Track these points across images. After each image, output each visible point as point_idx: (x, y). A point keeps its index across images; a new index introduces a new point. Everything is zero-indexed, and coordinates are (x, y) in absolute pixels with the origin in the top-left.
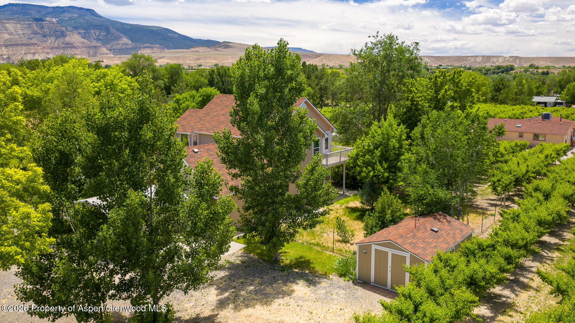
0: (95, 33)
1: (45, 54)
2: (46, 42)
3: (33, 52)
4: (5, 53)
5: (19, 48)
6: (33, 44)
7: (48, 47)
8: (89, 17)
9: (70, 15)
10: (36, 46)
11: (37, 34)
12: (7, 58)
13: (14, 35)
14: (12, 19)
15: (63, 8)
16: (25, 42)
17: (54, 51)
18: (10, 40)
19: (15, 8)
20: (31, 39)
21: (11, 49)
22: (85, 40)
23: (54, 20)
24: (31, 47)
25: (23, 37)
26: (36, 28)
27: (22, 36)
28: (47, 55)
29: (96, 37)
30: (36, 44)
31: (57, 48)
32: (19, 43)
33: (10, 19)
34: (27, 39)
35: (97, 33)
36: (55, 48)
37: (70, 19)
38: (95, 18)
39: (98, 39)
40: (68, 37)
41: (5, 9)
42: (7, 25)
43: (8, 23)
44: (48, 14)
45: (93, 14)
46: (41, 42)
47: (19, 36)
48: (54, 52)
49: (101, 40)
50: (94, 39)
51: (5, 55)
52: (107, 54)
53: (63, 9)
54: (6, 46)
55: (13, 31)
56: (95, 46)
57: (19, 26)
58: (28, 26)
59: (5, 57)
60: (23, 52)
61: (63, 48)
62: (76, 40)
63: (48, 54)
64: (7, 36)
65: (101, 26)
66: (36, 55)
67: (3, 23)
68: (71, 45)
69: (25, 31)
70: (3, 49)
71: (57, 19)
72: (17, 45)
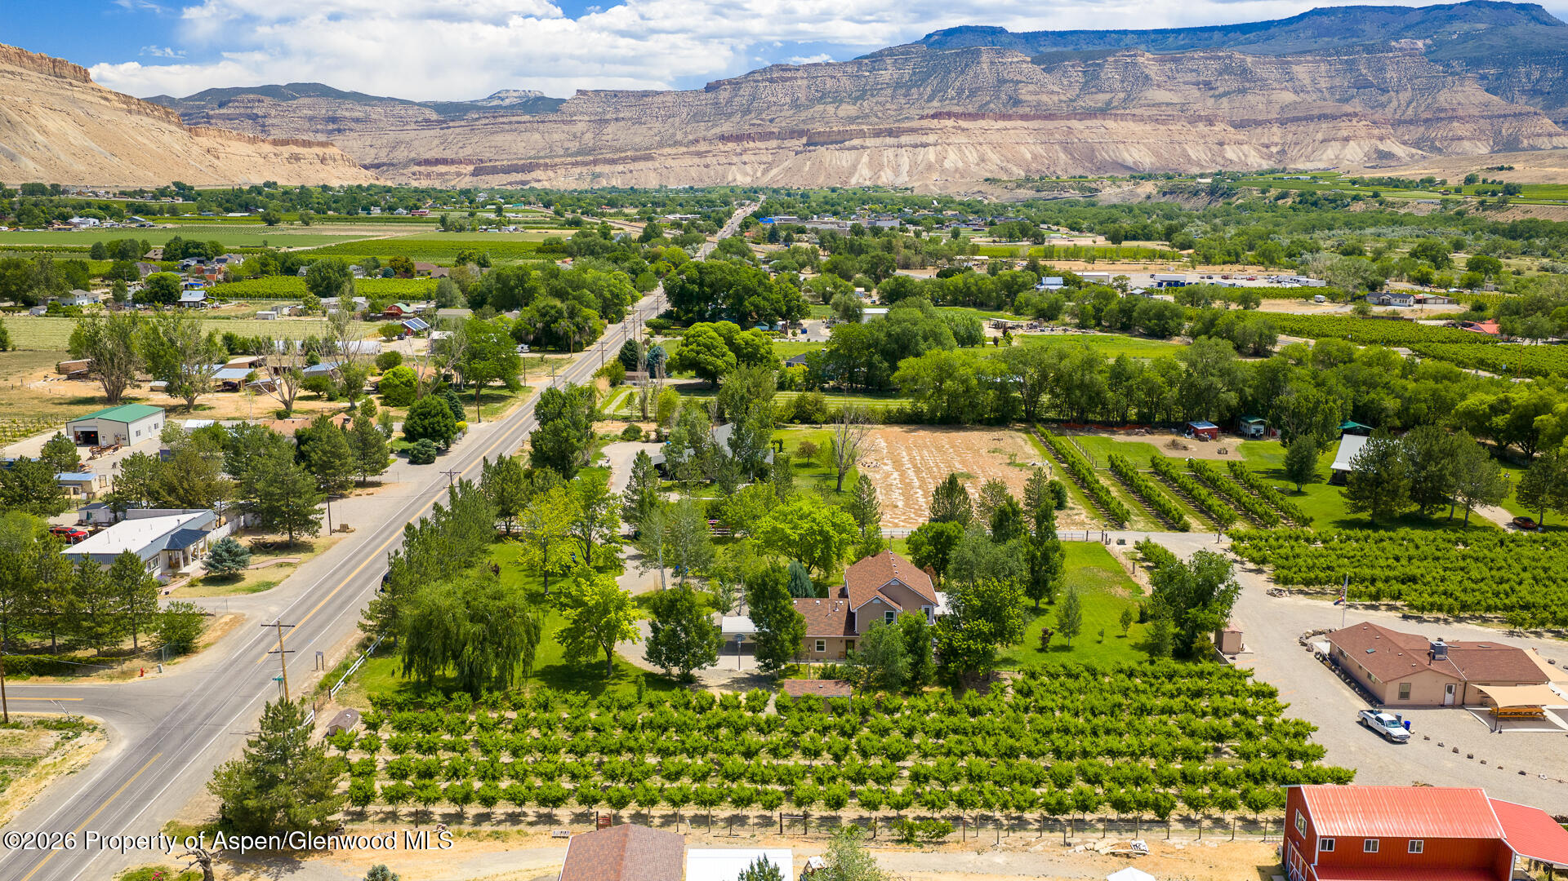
0: (1528, 76)
1: (1374, 141)
2: (1383, 106)
3: (1346, 134)
4: (1276, 139)
5: (1312, 126)
6: (1347, 115)
7: (1387, 121)
8: (1522, 29)
9: (1466, 27)
10: (1355, 120)
11: (1365, 88)
12: (1278, 153)
13: (1308, 92)
14: (1310, 51)
15: (1451, 7)
16: (1328, 111)
17: (1401, 130)
18: (1294, 105)
19: (1325, 20)
20: (1346, 101)
21: (1294, 128)
22: (1494, 97)
23: (1420, 44)
24: (1342, 124)
25: (1328, 96)
26: (1364, 71)
27: (1327, 94)
28: (1378, 143)
29: (1528, 87)
30: (1356, 115)
31: (1411, 122)
32: (1316, 112)
33: (1305, 52)
34: (1339, 101)
35: (1536, 75)
36: (1405, 122)
37: (1466, 37)
38: (1540, 28)
39: (1534, 92)
40: (1446, 90)
41: (1302, 24)
42: (1295, 68)
43: (1298, 63)
44: (1408, 27)
45: (1536, 19)
46: (1372, 108)
47: (1319, 95)
48: (1399, 133)
49: (1542, 93)
50: (1523, 92)
51: (1277, 144)
52: (1550, 135)
53: (1451, 13)
54: (1283, 122)
55: (1307, 81)
56: (1520, 114)
57: (1323, 67)
58: (1345, 67)
59: (1274, 150)
60: (1320, 136)
61: (1427, 121)
62: (1467, 97)
63: (1381, 139)
64: (1288, 97)
65: (1550, 52)
66: (1351, 142)
67: (1288, 63)
68: (1450, 114)
69: (1337, 82)
70: (1275, 129)
71: (1428, 41)
72: (1309, 119)
